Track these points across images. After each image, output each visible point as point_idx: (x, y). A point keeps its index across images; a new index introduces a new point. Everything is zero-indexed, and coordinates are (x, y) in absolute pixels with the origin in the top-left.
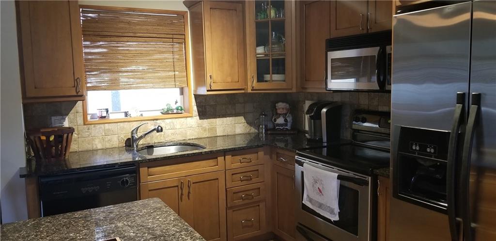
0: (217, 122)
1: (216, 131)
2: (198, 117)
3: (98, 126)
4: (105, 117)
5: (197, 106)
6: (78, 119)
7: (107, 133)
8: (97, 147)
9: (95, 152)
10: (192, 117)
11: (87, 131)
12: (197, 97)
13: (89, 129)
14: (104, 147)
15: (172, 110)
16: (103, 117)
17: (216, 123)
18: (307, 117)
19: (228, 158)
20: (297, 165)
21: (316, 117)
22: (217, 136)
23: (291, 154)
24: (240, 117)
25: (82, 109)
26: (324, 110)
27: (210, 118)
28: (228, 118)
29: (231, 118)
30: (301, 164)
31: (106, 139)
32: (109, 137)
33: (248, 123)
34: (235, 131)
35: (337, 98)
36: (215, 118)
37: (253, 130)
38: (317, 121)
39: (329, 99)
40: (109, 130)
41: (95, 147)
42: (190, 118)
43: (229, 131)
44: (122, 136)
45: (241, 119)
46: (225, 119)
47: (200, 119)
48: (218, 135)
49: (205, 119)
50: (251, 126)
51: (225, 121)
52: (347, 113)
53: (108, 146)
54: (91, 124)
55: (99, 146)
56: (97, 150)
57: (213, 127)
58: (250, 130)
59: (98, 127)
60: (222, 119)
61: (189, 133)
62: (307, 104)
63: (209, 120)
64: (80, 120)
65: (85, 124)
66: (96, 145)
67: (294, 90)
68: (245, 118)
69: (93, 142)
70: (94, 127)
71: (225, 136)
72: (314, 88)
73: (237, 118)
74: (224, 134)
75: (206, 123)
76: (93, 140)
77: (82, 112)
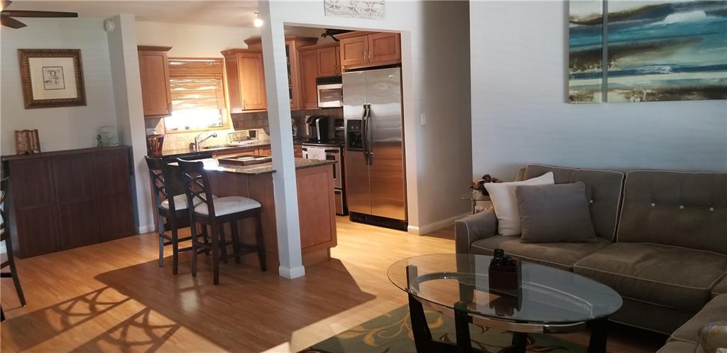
2: (233, 129)
3: (173, 135)
5: (233, 121)
6: (161, 129)
7: (179, 139)
10: (229, 129)
12: (232, 115)
13: (168, 137)
15: (216, 124)
16: (175, 129)
18: (307, 125)
19: (261, 151)
20: (303, 151)
21: (313, 125)
23: (300, 146)
24: (261, 129)
26: (318, 120)
27: (241, 129)
30: (306, 150)
32: (179, 142)
33: (266, 133)
35: (326, 113)
36: (244, 130)
38: (314, 128)
39: (321, 114)
40: (179, 137)
52: (332, 121)
54: (170, 133)
62: (307, 117)
65: (165, 134)
67: (299, 109)
70: (171, 135)
72: (310, 107)
77: (163, 125)
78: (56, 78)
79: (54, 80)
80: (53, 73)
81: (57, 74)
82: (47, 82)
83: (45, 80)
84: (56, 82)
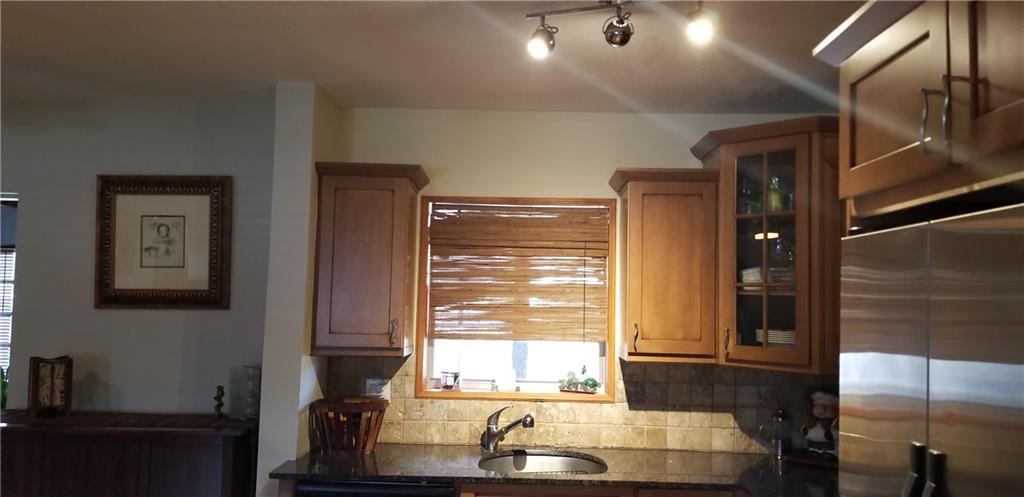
0: (669, 420)
1: (665, 439)
2: (626, 404)
4: (451, 387)
5: (625, 382)
6: (406, 386)
7: (452, 416)
8: (432, 440)
9: (429, 449)
10: (613, 402)
11: (419, 408)
12: (624, 363)
13: (422, 406)
14: (445, 442)
15: (576, 385)
16: (447, 387)
17: (666, 420)
22: (667, 450)
24: (724, 415)
25: (414, 371)
27: (652, 409)
28: (694, 414)
29: (701, 414)
31: (449, 428)
32: (454, 425)
33: (743, 429)
34: (710, 444)
36: (663, 410)
37: (756, 447)
40: (455, 411)
41: (429, 440)
42: (609, 405)
43: (696, 442)
44: (477, 425)
45: (728, 419)
46: (686, 415)
47: (630, 409)
48: (670, 447)
49: (641, 409)
50: (752, 437)
51: (687, 419)
53: (452, 440)
54: (427, 398)
55: (437, 439)
56: (432, 445)
57: (660, 429)
58: (750, 445)
59: (438, 404)
60: (680, 414)
61: (604, 434)
63: (650, 413)
64: (410, 389)
65: (416, 397)
66: (431, 435)
68: (735, 418)
69: (428, 431)
70: (432, 403)
71: (687, 451)
73: (715, 415)
74: (684, 448)
75: (643, 418)
76: (428, 426)
77: (414, 374)
78: (169, 243)
79: (162, 247)
80: (163, 229)
81: (174, 234)
82: (148, 249)
83: (145, 246)
84: (168, 252)
